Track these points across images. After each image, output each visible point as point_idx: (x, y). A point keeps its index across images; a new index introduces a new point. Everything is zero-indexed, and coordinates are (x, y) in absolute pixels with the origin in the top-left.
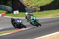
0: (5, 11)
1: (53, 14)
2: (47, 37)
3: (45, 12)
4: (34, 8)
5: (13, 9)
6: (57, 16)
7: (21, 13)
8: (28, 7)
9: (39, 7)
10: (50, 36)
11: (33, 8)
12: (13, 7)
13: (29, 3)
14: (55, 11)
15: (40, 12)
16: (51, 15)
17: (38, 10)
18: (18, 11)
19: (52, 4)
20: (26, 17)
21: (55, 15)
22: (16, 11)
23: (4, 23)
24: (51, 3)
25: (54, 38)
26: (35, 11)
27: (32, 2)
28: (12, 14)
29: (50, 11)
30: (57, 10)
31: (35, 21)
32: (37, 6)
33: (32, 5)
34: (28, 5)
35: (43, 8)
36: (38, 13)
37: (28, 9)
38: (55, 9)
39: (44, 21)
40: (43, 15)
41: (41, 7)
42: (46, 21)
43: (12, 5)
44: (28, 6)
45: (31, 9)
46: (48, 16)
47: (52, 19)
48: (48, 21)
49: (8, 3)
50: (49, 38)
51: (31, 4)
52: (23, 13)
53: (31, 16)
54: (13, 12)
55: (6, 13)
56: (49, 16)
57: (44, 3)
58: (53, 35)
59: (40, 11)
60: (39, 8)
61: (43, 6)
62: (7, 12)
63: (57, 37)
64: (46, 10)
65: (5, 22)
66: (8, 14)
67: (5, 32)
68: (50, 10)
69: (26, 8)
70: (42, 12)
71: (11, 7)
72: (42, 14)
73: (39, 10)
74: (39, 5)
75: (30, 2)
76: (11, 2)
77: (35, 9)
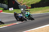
2: (37, 29)
3: (35, 9)
5: (8, 6)
6: (45, 12)
8: (21, 5)
9: (30, 5)
10: (40, 29)
11: (25, 6)
13: (22, 2)
14: (43, 8)
16: (40, 12)
18: (13, 8)
20: (22, 13)
21: (43, 12)
22: (11, 8)
24: (40, 2)
25: (43, 30)
26: (27, 8)
27: (24, 0)
28: (7, 10)
32: (29, 4)
33: (24, 3)
34: (21, 3)
37: (21, 6)
38: (44, 7)
40: (34, 11)
41: (31, 5)
42: (36, 16)
43: (7, 3)
44: (21, 4)
45: (24, 6)
47: (41, 14)
48: (38, 16)
49: (5, 2)
50: (39, 30)
51: (24, 2)
52: (17, 10)
54: (9, 9)
55: (3, 10)
56: (39, 12)
57: (34, 2)
58: (42, 28)
61: (33, 4)
62: (4, 9)
63: (45, 30)
64: (36, 7)
65: (2, 17)
66: (5, 10)
67: (2, 25)
68: (39, 7)
69: (19, 6)
70: (32, 9)
72: (33, 10)
73: (30, 7)
76: (7, 1)
77: (27, 6)
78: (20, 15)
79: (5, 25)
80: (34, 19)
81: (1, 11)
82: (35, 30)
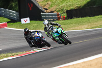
0: (5, 19)
1: (89, 24)
3: (75, 20)
4: (56, 13)
7: (34, 22)
8: (45, 11)
9: (65, 11)
10: (84, 62)
11: (54, 13)
12: (19, 11)
13: (47, 5)
15: (66, 21)
16: (86, 26)
17: (64, 17)
18: (28, 19)
19: (88, 6)
20: (46, 28)
22: (25, 19)
23: (4, 39)
25: (91, 65)
26: (58, 19)
27: (52, 2)
29: (84, 18)
30: (97, 17)
31: (61, 35)
32: (62, 10)
33: (53, 9)
34: (45, 7)
35: (72, 14)
36: (64, 21)
37: (45, 15)
39: (74, 36)
40: (72, 25)
43: (17, 7)
44: (46, 9)
46: (80, 26)
48: (81, 35)
49: (12, 5)
50: (83, 65)
51: (52, 7)
52: (37, 22)
53: (55, 27)
54: (20, 21)
55: (8, 22)
56: (83, 26)
57: (73, 5)
58: (89, 61)
59: (67, 19)
60: (64, 13)
61: (71, 10)
62: (9, 20)
63: (96, 64)
64: (77, 16)
67: (6, 55)
69: (42, 13)
70: (69, 21)
71: (17, 12)
72: (70, 24)
73: (66, 16)
74: (65, 9)
75: (49, 3)
76: (17, 3)
77: (58, 15)
78: (36, 34)
79: (13, 54)
80: (70, 43)
81: (5, 25)
82: (75, 66)
